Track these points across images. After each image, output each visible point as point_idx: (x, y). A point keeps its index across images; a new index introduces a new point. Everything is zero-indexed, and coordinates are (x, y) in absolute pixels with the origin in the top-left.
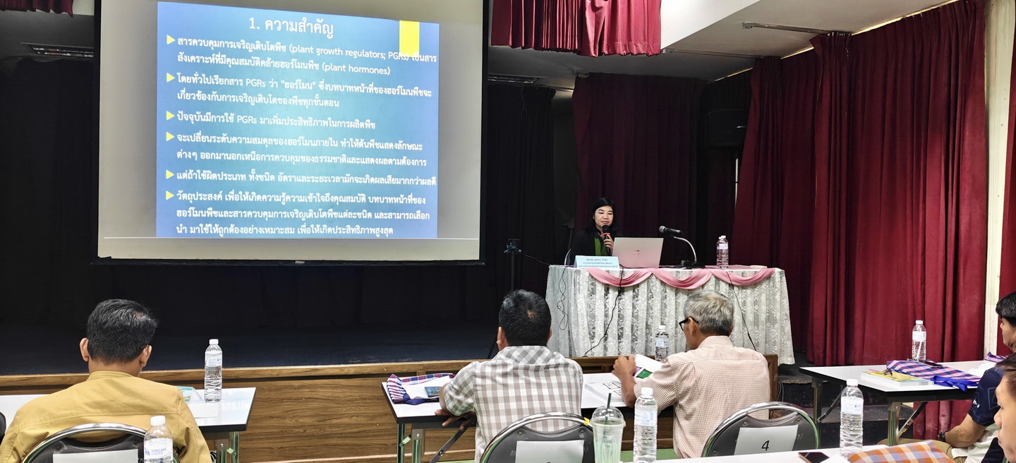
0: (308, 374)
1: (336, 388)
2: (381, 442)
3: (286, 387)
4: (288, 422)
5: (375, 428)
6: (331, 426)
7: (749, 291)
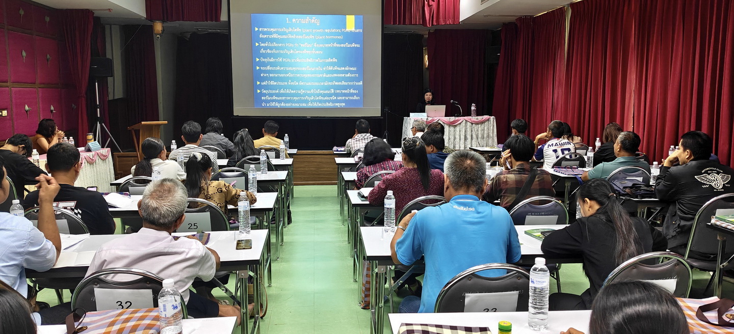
1: (320, 158)
7: (479, 126)
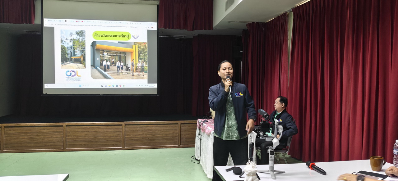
0: (91, 124)
1: (99, 128)
2: (112, 144)
3: (86, 128)
4: (86, 137)
5: (110, 140)
6: (98, 139)
